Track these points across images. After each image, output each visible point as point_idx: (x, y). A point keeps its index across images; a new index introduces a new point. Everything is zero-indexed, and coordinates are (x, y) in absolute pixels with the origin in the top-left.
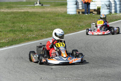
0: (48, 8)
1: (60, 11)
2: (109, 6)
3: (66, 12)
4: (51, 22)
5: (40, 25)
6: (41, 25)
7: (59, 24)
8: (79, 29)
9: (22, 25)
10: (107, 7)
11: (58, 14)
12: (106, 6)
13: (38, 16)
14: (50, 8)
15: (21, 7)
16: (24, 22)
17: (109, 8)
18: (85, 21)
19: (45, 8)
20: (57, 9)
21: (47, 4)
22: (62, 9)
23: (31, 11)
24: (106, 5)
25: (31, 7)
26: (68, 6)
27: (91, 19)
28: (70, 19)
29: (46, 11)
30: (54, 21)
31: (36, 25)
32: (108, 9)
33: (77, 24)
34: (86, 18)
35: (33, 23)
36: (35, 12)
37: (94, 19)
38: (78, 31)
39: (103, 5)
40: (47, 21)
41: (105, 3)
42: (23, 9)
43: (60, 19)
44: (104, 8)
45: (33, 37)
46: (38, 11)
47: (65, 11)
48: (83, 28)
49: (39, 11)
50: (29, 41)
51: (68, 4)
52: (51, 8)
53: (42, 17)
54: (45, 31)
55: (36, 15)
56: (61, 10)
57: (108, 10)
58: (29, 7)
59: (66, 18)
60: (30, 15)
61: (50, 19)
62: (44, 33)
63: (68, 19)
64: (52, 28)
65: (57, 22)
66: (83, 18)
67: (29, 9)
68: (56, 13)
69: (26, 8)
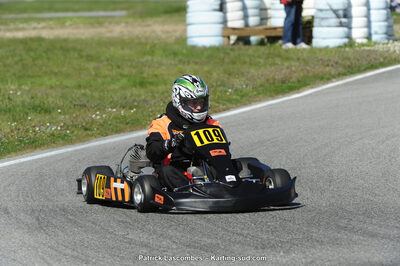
0: (118, 23)
1: (160, 33)
2: (345, 16)
3: (183, 40)
4: (122, 76)
5: (79, 87)
6: (85, 88)
7: (151, 83)
8: (230, 101)
9: (13, 87)
10: (338, 17)
11: (154, 46)
12: (333, 15)
13: (76, 55)
14: (123, 24)
15: (14, 21)
16: (20, 77)
17: (344, 20)
18: (252, 71)
19: (106, 24)
20: (148, 26)
21: (114, 10)
22: (169, 27)
23: (52, 37)
24: (335, 11)
25: (51, 19)
26: (191, 16)
27: (274, 64)
28: (196, 63)
29: (109, 35)
30: (134, 71)
31: (67, 87)
32: (341, 25)
33: (223, 84)
34: (258, 60)
35: (54, 81)
36: (66, 40)
37: (286, 64)
38: (224, 110)
39: (321, 10)
40: (107, 72)
41: (329, 4)
42: (23, 29)
43: (161, 64)
44: (325, 23)
45: (53, 135)
46: (78, 36)
47: (178, 34)
48: (244, 99)
49: (83, 37)
50: (36, 148)
51: (189, 10)
52: (127, 23)
53: (90, 58)
54: (99, 109)
55: (68, 50)
56: (168, 32)
57: (343, 30)
58: (43, 20)
59: (180, 61)
60: (46, 52)
61: (119, 67)
62: (97, 116)
63: (189, 63)
64: (125, 98)
65: (145, 75)
66: (247, 60)
67: (43, 28)
68: (146, 44)
69: (34, 25)
